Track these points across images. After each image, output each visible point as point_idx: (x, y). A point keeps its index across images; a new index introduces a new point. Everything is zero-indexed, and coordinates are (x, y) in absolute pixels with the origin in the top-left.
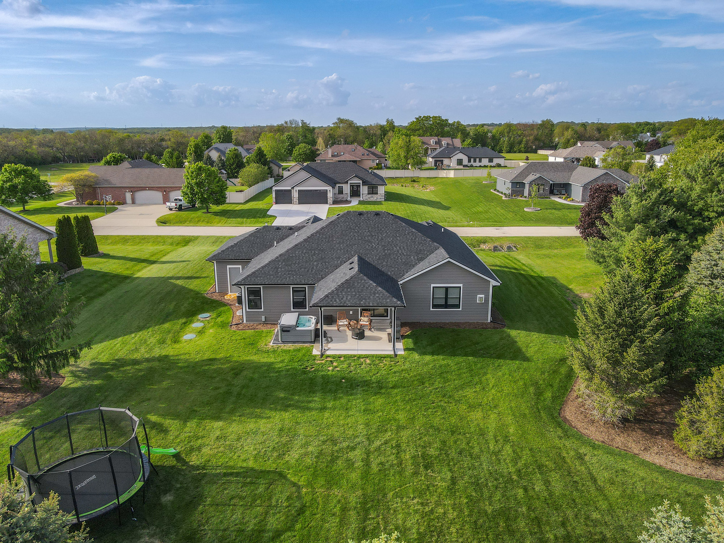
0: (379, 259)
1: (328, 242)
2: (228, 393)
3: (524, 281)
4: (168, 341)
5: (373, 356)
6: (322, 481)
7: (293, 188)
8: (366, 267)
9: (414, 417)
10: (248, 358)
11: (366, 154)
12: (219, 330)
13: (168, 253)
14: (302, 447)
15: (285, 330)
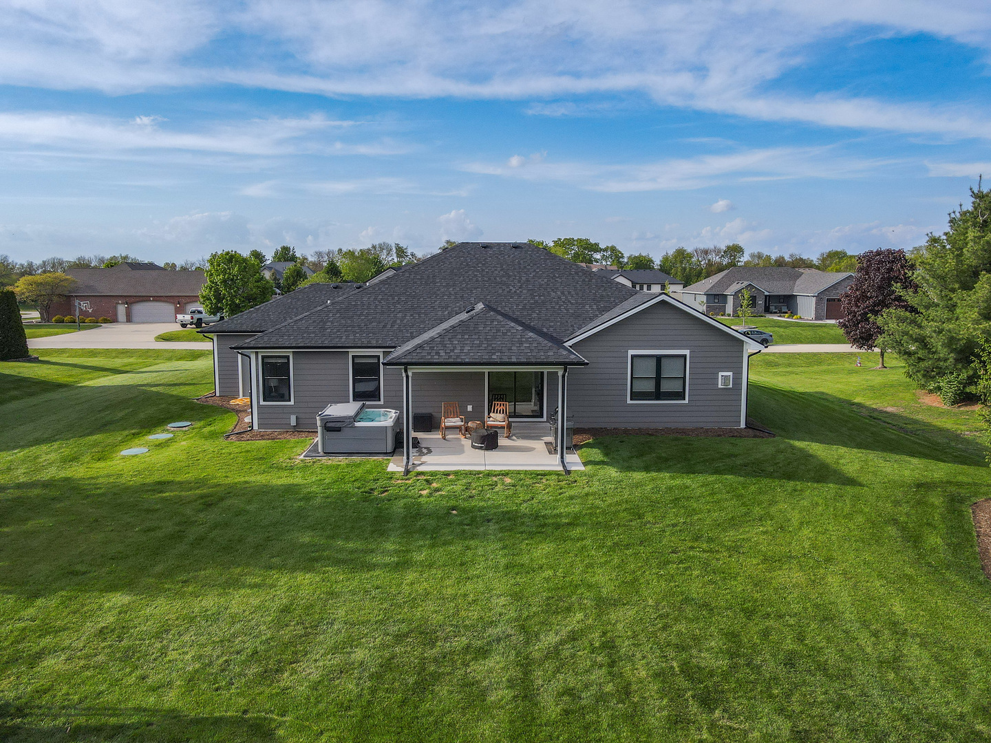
4: (85, 458)
5: (518, 472)
9: (636, 580)
10: (245, 479)
12: (201, 442)
13: (155, 365)
15: (333, 427)
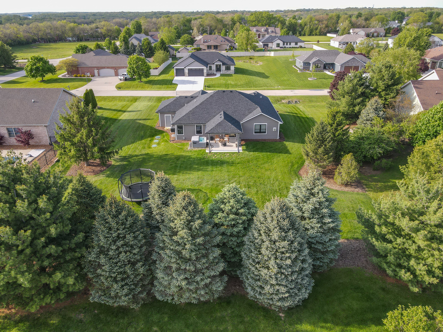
0: (232, 112)
1: (210, 105)
2: (176, 166)
3: (298, 120)
4: (146, 147)
5: (230, 153)
6: (214, 192)
7: (185, 67)
8: (227, 117)
10: (181, 154)
11: (223, 41)
12: (166, 143)
13: (129, 106)
14: (206, 182)
15: (195, 143)
